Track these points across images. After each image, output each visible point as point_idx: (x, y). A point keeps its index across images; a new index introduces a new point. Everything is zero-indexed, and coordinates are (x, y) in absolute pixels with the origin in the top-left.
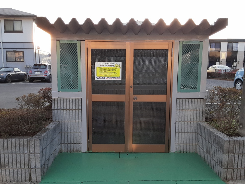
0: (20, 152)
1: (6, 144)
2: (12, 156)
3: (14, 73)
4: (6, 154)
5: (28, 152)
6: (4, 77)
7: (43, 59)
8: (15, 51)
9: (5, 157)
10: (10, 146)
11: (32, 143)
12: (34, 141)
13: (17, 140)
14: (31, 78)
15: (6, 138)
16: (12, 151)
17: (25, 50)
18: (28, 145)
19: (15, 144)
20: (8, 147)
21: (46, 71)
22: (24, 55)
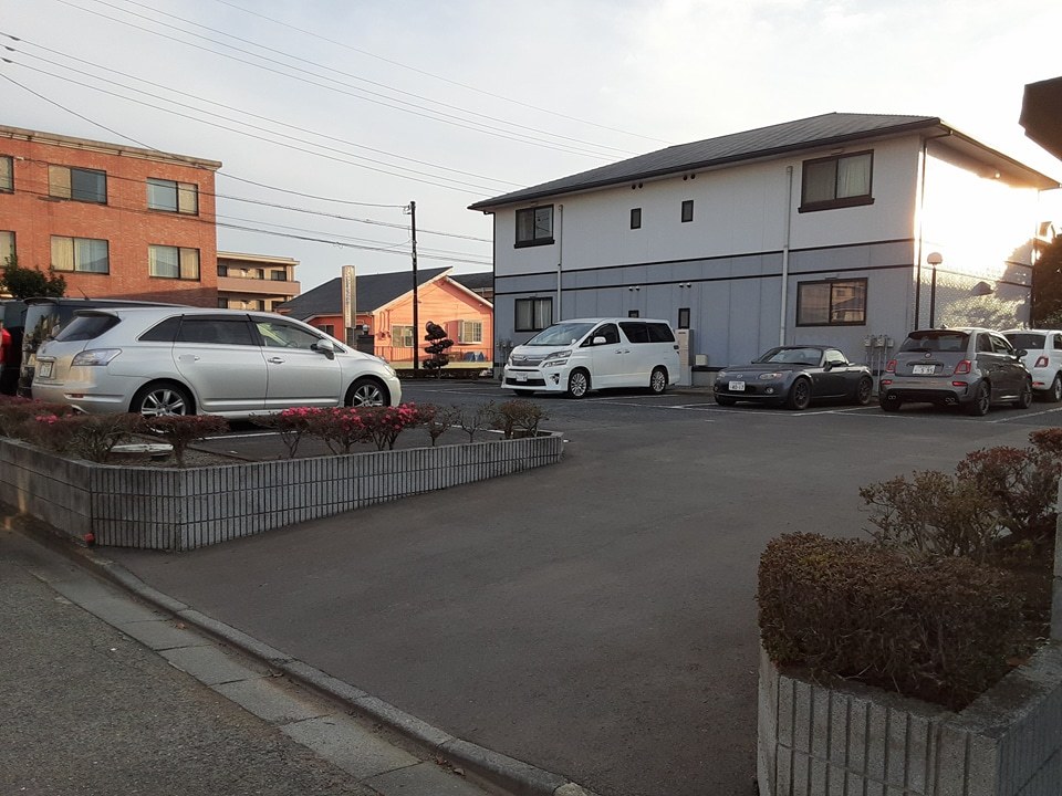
0: (886, 773)
1: (821, 711)
2: (846, 782)
3: (821, 370)
4: (820, 759)
5: (926, 787)
6: (781, 385)
7: (949, 308)
8: (831, 282)
9: (813, 771)
10: (839, 728)
11: (952, 751)
12: (968, 741)
13: (878, 711)
14: (892, 392)
15: (826, 685)
16: (847, 757)
17: (872, 276)
18: (933, 754)
19: (868, 726)
20: (829, 729)
21: (963, 362)
22: (869, 295)
